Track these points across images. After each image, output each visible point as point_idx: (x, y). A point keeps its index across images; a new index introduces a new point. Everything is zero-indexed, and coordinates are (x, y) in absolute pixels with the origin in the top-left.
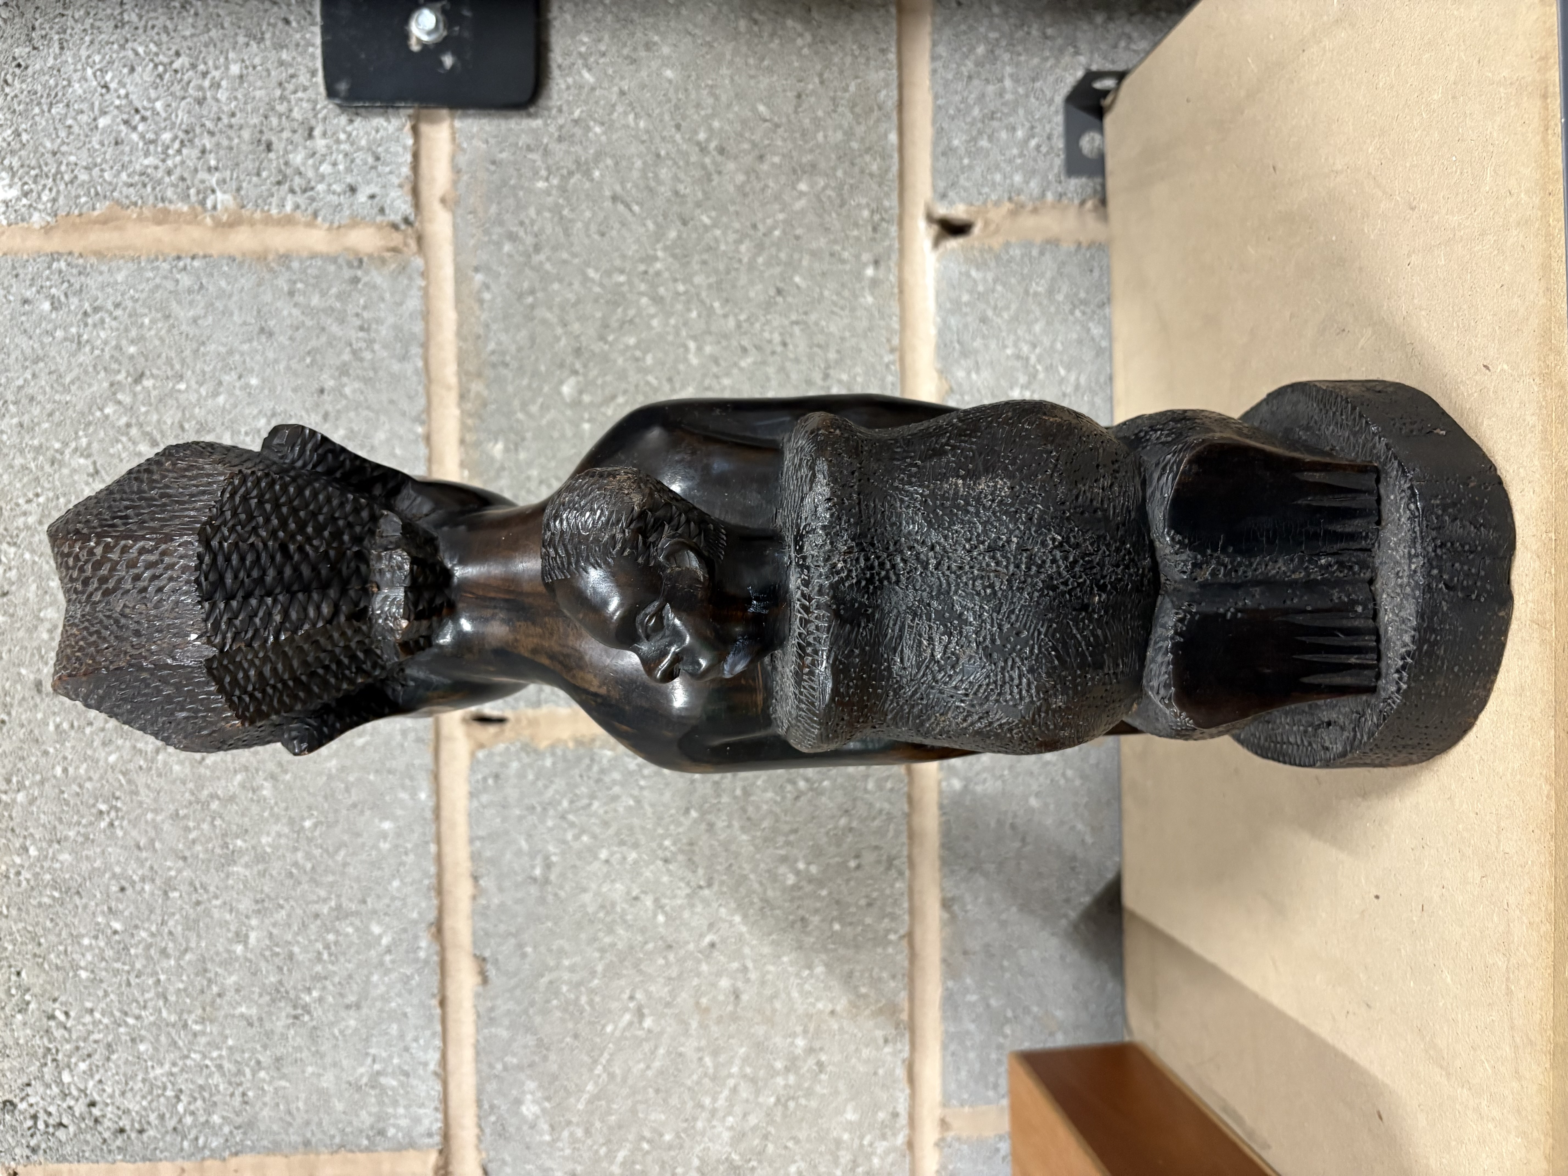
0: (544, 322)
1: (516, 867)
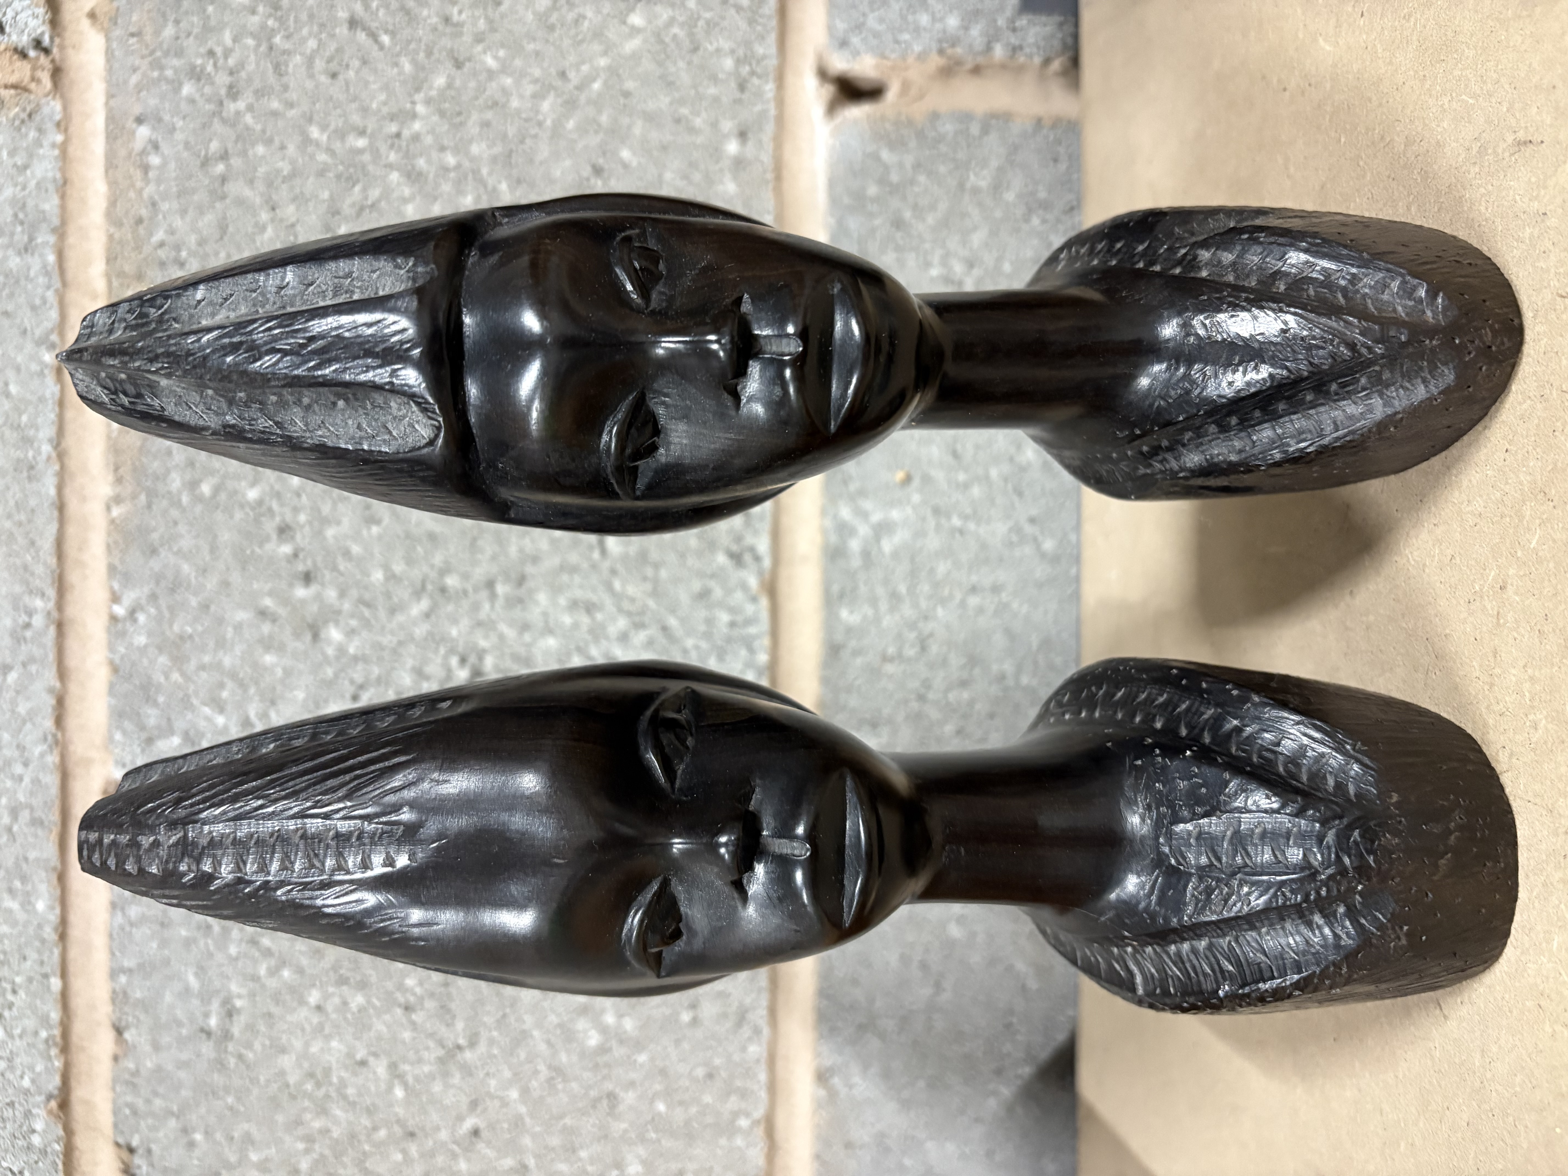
0: (240, 202)
1: (179, 1013)
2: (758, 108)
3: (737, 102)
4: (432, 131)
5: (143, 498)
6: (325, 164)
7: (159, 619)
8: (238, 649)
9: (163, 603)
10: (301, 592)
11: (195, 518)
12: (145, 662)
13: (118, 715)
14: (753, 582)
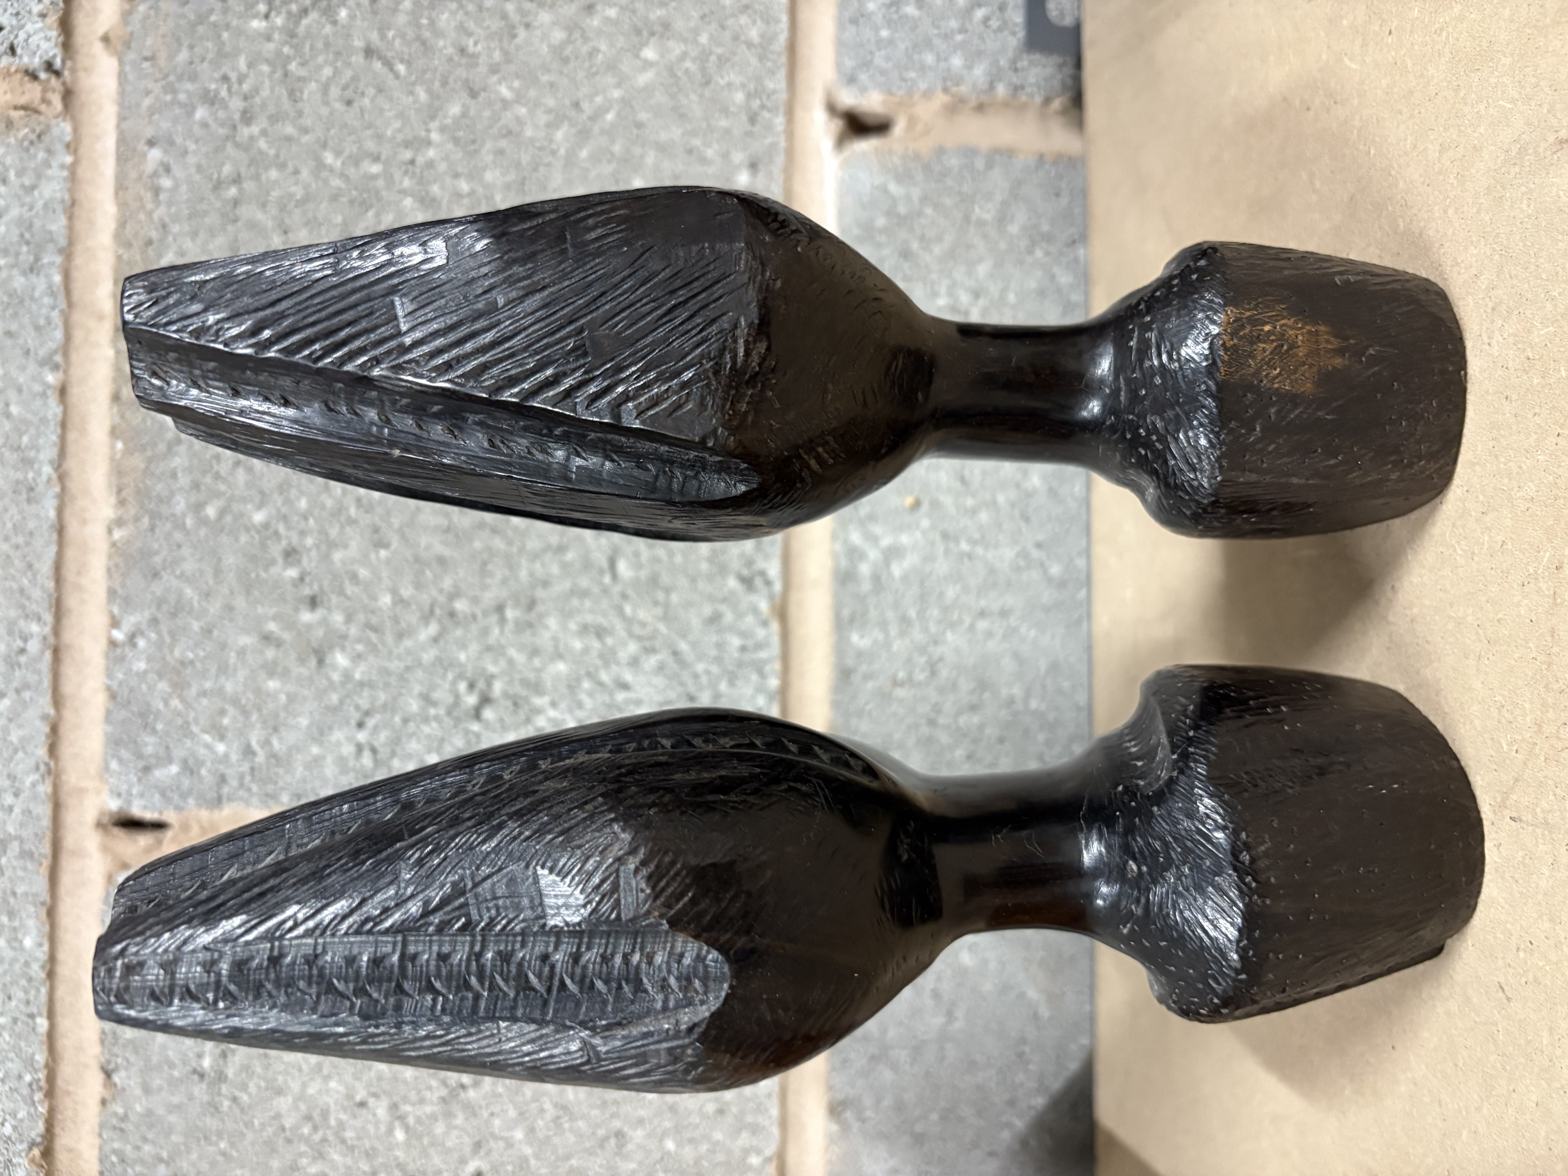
2: (768, 141)
3: (749, 134)
4: (446, 158)
5: (146, 520)
6: (339, 189)
7: (159, 645)
8: (242, 674)
9: (164, 628)
10: (306, 616)
11: (199, 541)
12: (144, 687)
13: (114, 743)
14: (764, 606)
